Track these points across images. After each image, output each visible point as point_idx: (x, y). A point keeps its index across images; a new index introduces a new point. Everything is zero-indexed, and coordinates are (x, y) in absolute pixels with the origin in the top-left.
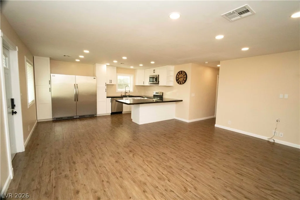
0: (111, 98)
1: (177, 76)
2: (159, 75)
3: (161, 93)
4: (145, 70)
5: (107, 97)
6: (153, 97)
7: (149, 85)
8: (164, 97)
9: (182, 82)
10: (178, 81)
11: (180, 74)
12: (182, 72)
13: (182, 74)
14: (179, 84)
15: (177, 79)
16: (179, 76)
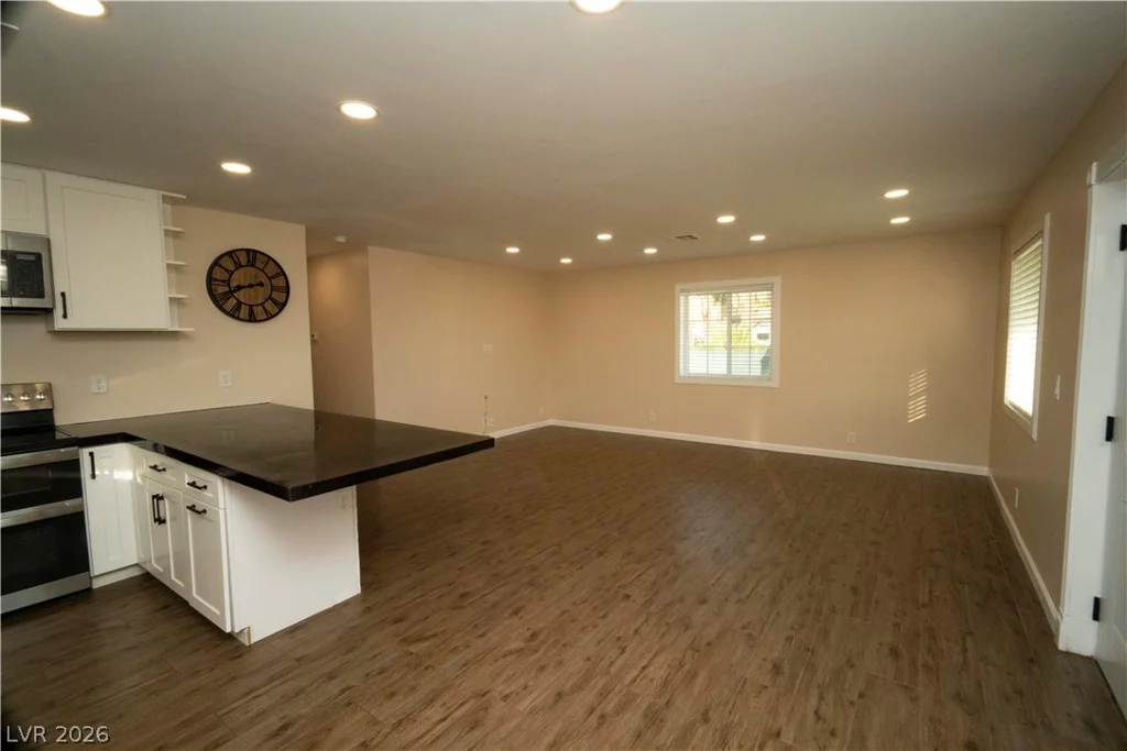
2: (47, 243)
9: (264, 308)
10: (232, 302)
11: (238, 266)
12: (253, 255)
13: (253, 266)
14: (238, 318)
15: (221, 289)
16: (231, 275)
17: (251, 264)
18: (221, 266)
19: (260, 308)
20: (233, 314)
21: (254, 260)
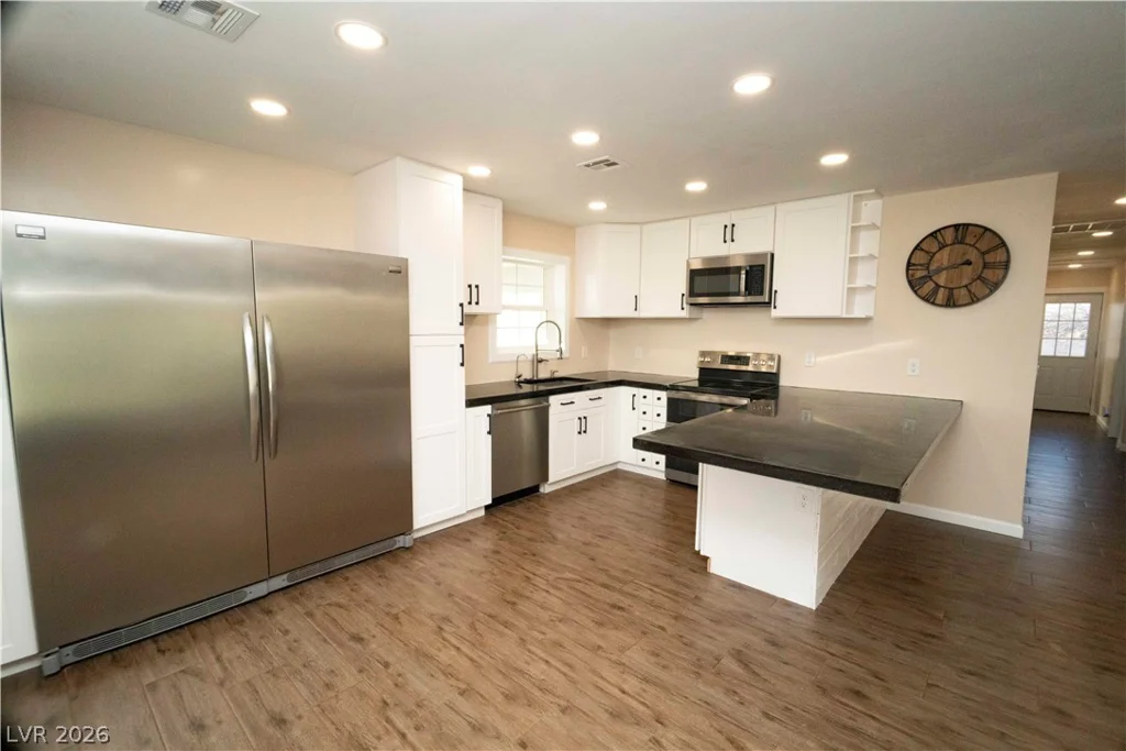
0: (488, 409)
1: (921, 258)
2: (772, 255)
3: (771, 357)
4: (645, 227)
5: (471, 403)
6: (696, 384)
7: (684, 314)
8: (784, 381)
9: (969, 291)
10: (930, 286)
11: (942, 247)
12: (961, 230)
13: (961, 242)
14: (933, 303)
15: (919, 274)
16: (932, 257)
17: (959, 241)
18: (922, 250)
19: (964, 291)
20: (929, 299)
21: (964, 237)
